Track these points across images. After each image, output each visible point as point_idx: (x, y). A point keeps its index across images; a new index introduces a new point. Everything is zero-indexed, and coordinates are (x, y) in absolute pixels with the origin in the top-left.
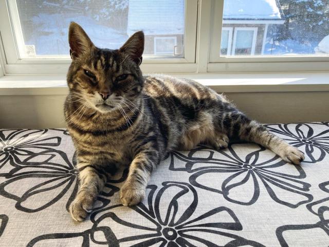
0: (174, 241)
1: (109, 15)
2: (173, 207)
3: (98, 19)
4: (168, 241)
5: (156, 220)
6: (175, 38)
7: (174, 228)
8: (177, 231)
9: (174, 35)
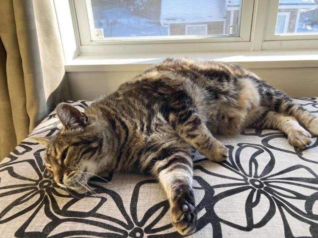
0: (263, 189)
1: (143, 5)
2: (253, 163)
3: (132, 10)
4: (257, 189)
5: (240, 172)
6: (206, 26)
7: (259, 179)
8: (262, 182)
9: (204, 23)
